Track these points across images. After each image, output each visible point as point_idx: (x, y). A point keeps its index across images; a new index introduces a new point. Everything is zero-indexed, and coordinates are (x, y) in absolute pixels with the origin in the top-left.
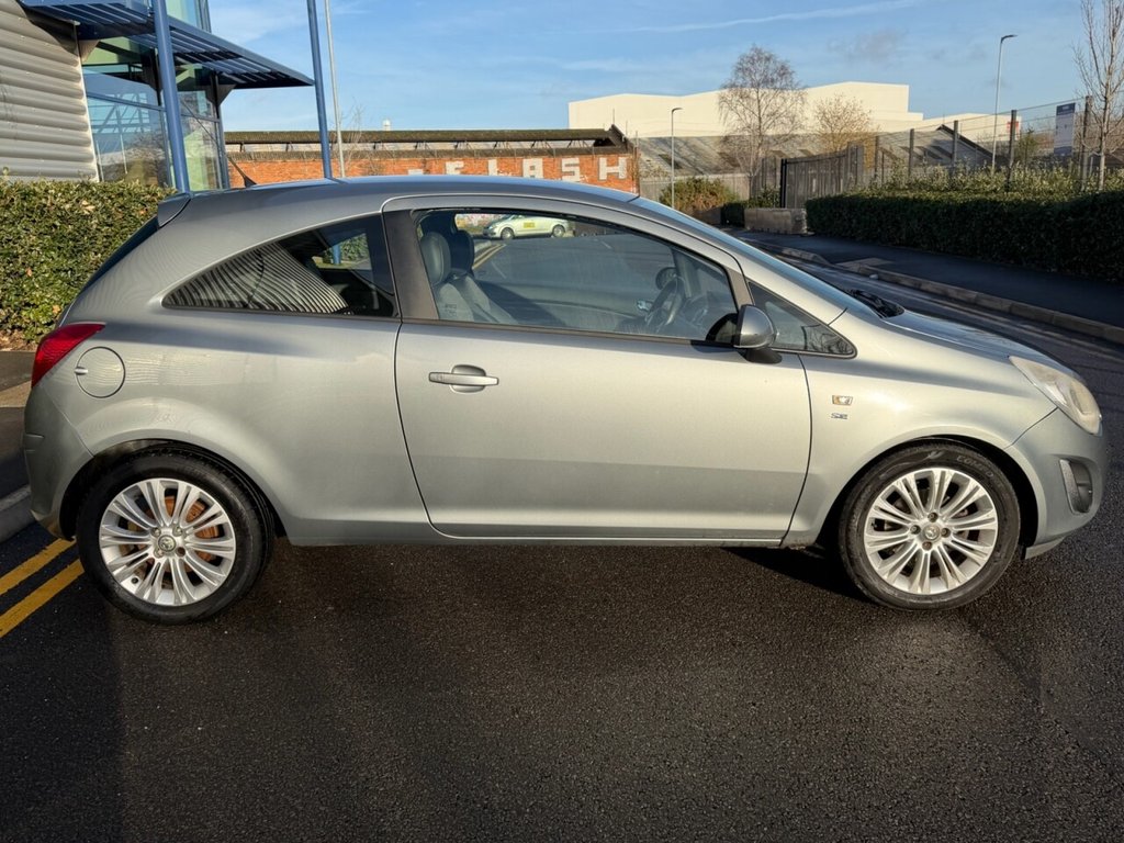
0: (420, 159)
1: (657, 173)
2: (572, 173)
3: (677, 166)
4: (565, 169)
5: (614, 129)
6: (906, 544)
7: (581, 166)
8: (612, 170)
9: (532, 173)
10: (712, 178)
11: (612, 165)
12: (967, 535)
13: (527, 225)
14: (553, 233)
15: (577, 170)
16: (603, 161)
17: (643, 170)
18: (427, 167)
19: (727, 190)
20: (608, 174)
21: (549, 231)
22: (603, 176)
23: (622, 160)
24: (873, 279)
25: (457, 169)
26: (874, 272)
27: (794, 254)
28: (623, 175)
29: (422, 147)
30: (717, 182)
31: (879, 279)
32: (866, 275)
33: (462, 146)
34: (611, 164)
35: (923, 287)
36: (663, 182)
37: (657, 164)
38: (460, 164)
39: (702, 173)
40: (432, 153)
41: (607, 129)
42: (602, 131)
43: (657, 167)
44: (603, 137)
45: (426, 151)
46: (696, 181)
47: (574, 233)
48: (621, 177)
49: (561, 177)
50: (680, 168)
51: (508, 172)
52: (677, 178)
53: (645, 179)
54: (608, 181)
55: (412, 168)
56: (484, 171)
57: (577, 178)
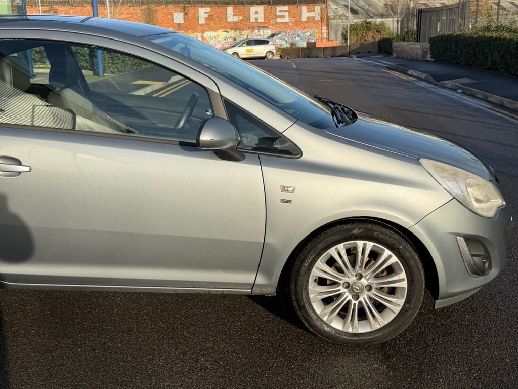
0: (182, 5)
1: (341, 17)
2: (283, 17)
3: (354, 12)
4: (278, 14)
6: (339, 296)
7: (289, 11)
8: (311, 14)
9: (256, 16)
10: (378, 21)
11: (311, 11)
12: (386, 290)
13: (248, 51)
14: (266, 57)
15: (286, 14)
16: (304, 8)
17: (331, 14)
18: (186, 12)
19: (389, 29)
20: (308, 17)
21: (263, 55)
22: (304, 19)
23: (318, 8)
24: (460, 93)
25: (206, 13)
26: (461, 88)
27: (414, 74)
28: (318, 18)
30: (382, 24)
31: (464, 93)
32: (455, 90)
34: (309, 11)
35: (490, 99)
36: (347, 23)
37: (341, 11)
38: (208, 9)
39: (372, 17)
40: (189, 2)
43: (341, 13)
46: (367, 23)
47: (281, 56)
48: (316, 19)
49: (276, 19)
50: (358, 14)
51: (240, 16)
52: (355, 21)
53: (333, 21)
54: (307, 22)
55: (176, 11)
56: (224, 14)
57: (286, 20)
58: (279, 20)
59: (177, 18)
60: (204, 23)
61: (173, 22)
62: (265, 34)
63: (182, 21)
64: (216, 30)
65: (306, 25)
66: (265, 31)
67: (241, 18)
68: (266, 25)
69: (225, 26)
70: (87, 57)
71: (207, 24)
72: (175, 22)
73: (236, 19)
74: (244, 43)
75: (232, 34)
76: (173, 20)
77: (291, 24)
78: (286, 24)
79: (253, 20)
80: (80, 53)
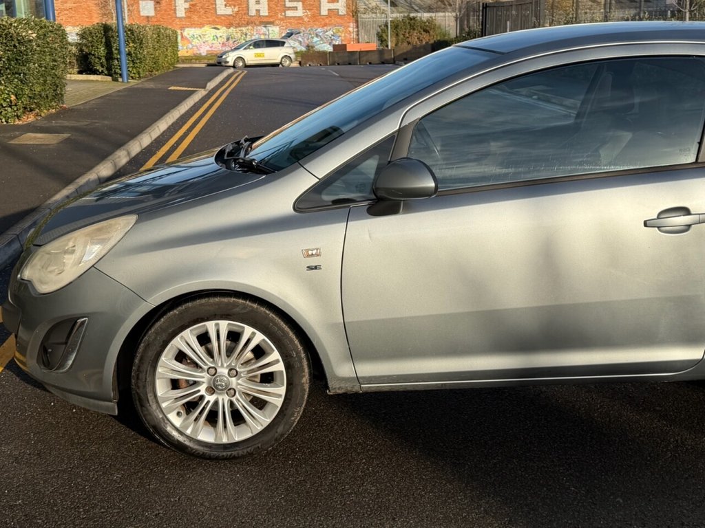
1: (374, 10)
2: (296, 8)
3: (390, 2)
4: (288, 4)
7: (303, 1)
8: (333, 6)
9: (257, 7)
10: (426, 16)
11: (333, 2)
13: (258, 55)
14: (281, 63)
15: (300, 5)
17: (361, 6)
19: (439, 27)
20: (329, 10)
21: (278, 61)
22: (324, 12)
24: (534, 99)
28: (343, 11)
30: (430, 21)
31: (539, 99)
32: (530, 96)
36: (381, 19)
37: (374, 1)
39: (417, 11)
43: (375, 5)
46: (411, 19)
47: (300, 63)
48: (340, 13)
49: (285, 12)
50: (398, 6)
51: (235, 6)
52: (394, 16)
53: (363, 16)
54: (328, 16)
56: (212, 4)
57: (300, 13)
58: (289, 13)
59: (144, 9)
60: (184, 15)
61: (139, 14)
62: (270, 32)
63: (152, 13)
64: (201, 25)
65: (327, 21)
66: (271, 29)
67: (236, 9)
68: (271, 20)
69: (214, 21)
71: (188, 17)
72: (142, 14)
73: (229, 11)
74: (250, 45)
75: (223, 32)
76: (139, 11)
77: (306, 19)
78: (300, 18)
79: (252, 11)
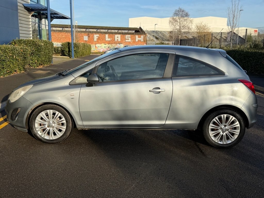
0: (87, 33)
2: (128, 39)
3: (157, 38)
4: (126, 38)
5: (140, 28)
7: (131, 37)
8: (140, 39)
9: (118, 39)
10: (167, 42)
11: (139, 38)
15: (130, 38)
16: (137, 36)
17: (148, 39)
18: (89, 36)
20: (138, 40)
22: (137, 40)
23: (142, 36)
25: (97, 36)
28: (142, 40)
29: (88, 30)
33: (99, 30)
34: (139, 37)
38: (98, 35)
39: (164, 41)
40: (90, 32)
41: (138, 28)
42: (137, 28)
43: (152, 39)
44: (138, 30)
45: (89, 31)
48: (142, 41)
49: (125, 40)
50: (158, 39)
51: (111, 38)
52: (157, 42)
53: (148, 42)
54: (138, 42)
55: (85, 35)
56: (104, 37)
57: (130, 41)
58: (127, 41)
59: (85, 38)
60: (96, 40)
61: (83, 40)
62: (121, 46)
63: (87, 40)
64: (101, 43)
65: (138, 43)
66: (121, 45)
67: (111, 39)
68: (121, 42)
69: (105, 42)
70: (67, 52)
71: (97, 41)
72: (84, 40)
73: (109, 39)
74: (114, 49)
75: (107, 45)
76: (83, 39)
77: (131, 42)
78: (130, 42)
79: (116, 40)
80: (65, 51)
